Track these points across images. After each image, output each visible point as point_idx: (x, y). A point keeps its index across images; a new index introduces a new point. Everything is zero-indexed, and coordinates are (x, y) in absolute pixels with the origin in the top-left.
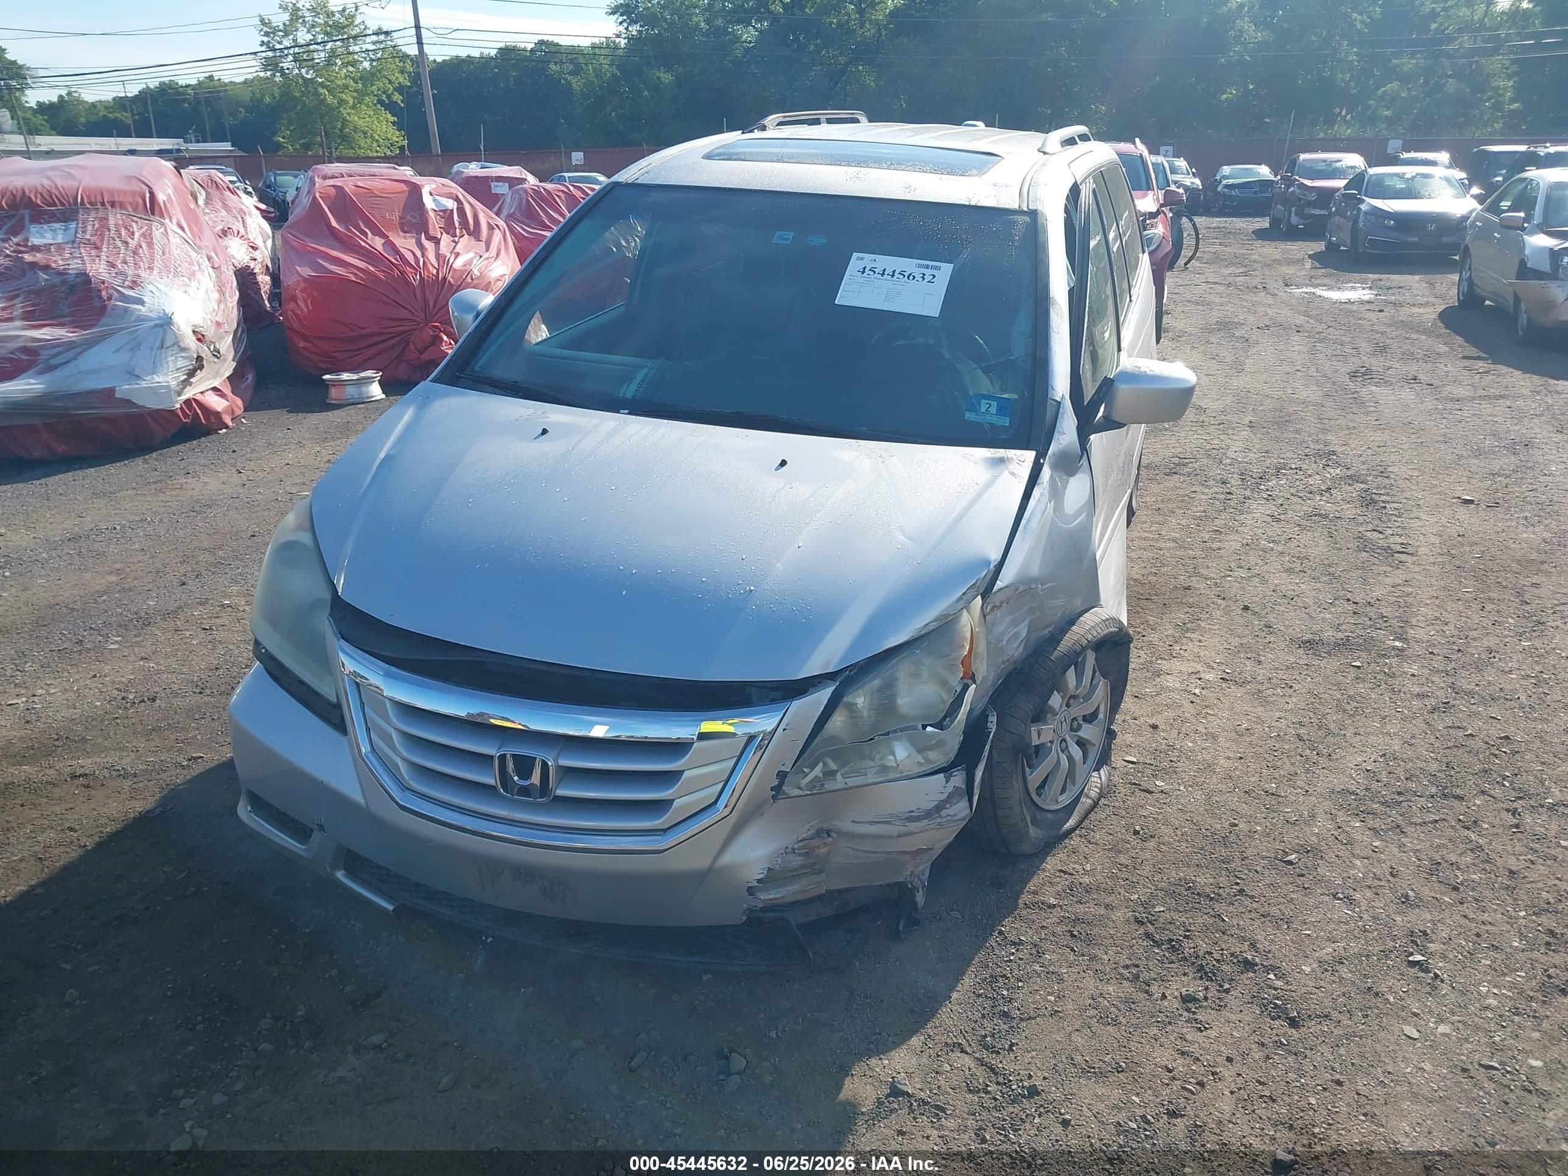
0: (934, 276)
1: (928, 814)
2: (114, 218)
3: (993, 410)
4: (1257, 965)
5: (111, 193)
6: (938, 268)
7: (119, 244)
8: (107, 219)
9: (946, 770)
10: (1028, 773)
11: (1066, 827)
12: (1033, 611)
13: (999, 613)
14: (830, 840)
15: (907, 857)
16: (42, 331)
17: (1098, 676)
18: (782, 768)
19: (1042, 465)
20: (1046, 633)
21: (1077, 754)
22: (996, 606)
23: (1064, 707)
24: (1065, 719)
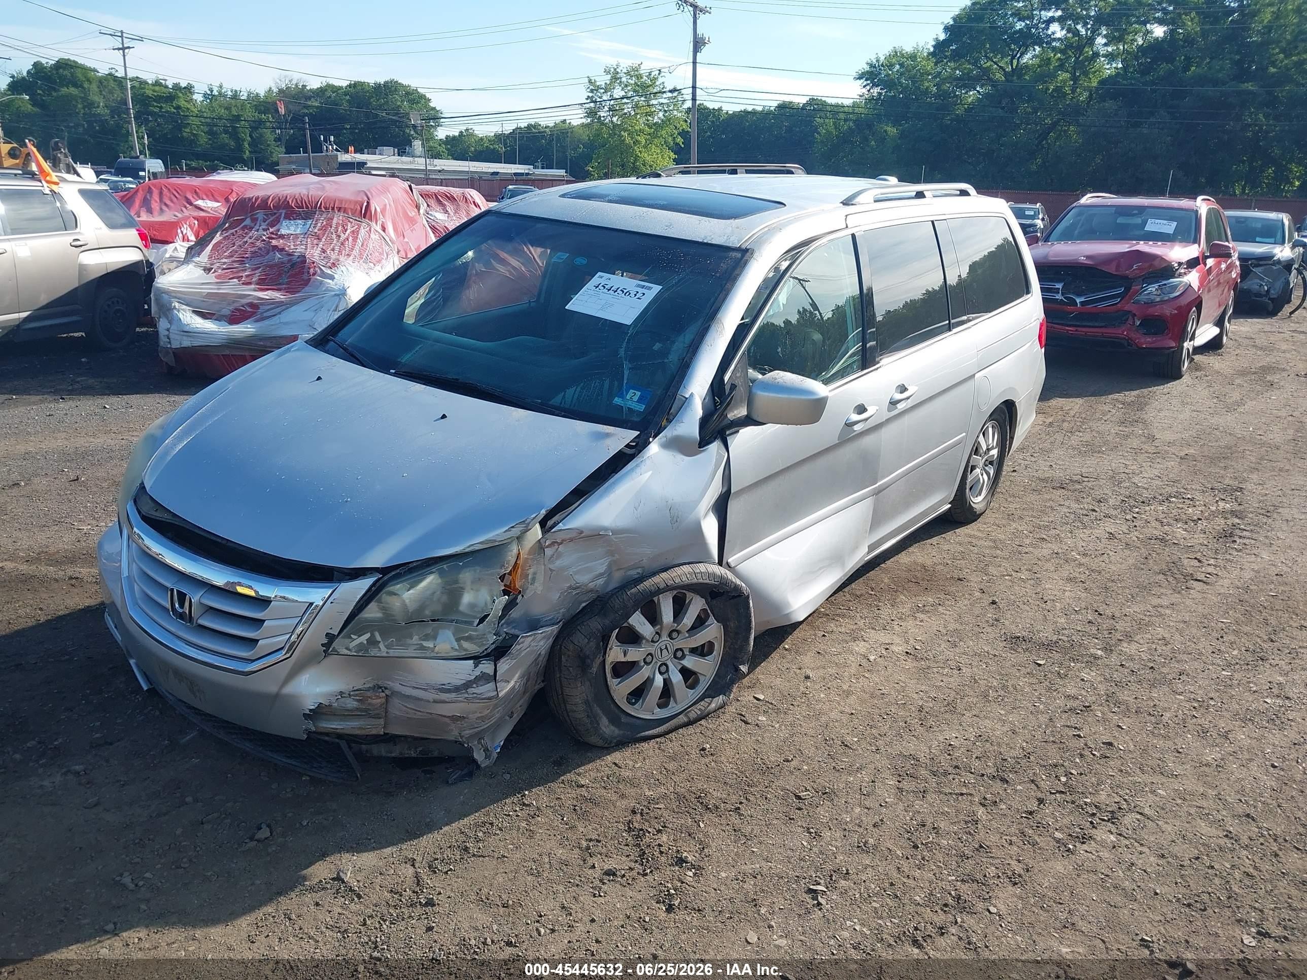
0: (644, 294)
1: (457, 689)
2: (338, 218)
3: (636, 398)
4: (687, 863)
5: (341, 201)
6: (650, 288)
7: (334, 236)
8: (332, 219)
9: (476, 659)
10: (613, 682)
11: (647, 733)
12: (611, 553)
13: (561, 548)
14: (384, 694)
15: (447, 720)
16: (266, 293)
17: (712, 619)
18: (330, 631)
19: (650, 443)
20: (634, 573)
21: (676, 678)
22: (557, 542)
23: (665, 637)
24: (666, 648)
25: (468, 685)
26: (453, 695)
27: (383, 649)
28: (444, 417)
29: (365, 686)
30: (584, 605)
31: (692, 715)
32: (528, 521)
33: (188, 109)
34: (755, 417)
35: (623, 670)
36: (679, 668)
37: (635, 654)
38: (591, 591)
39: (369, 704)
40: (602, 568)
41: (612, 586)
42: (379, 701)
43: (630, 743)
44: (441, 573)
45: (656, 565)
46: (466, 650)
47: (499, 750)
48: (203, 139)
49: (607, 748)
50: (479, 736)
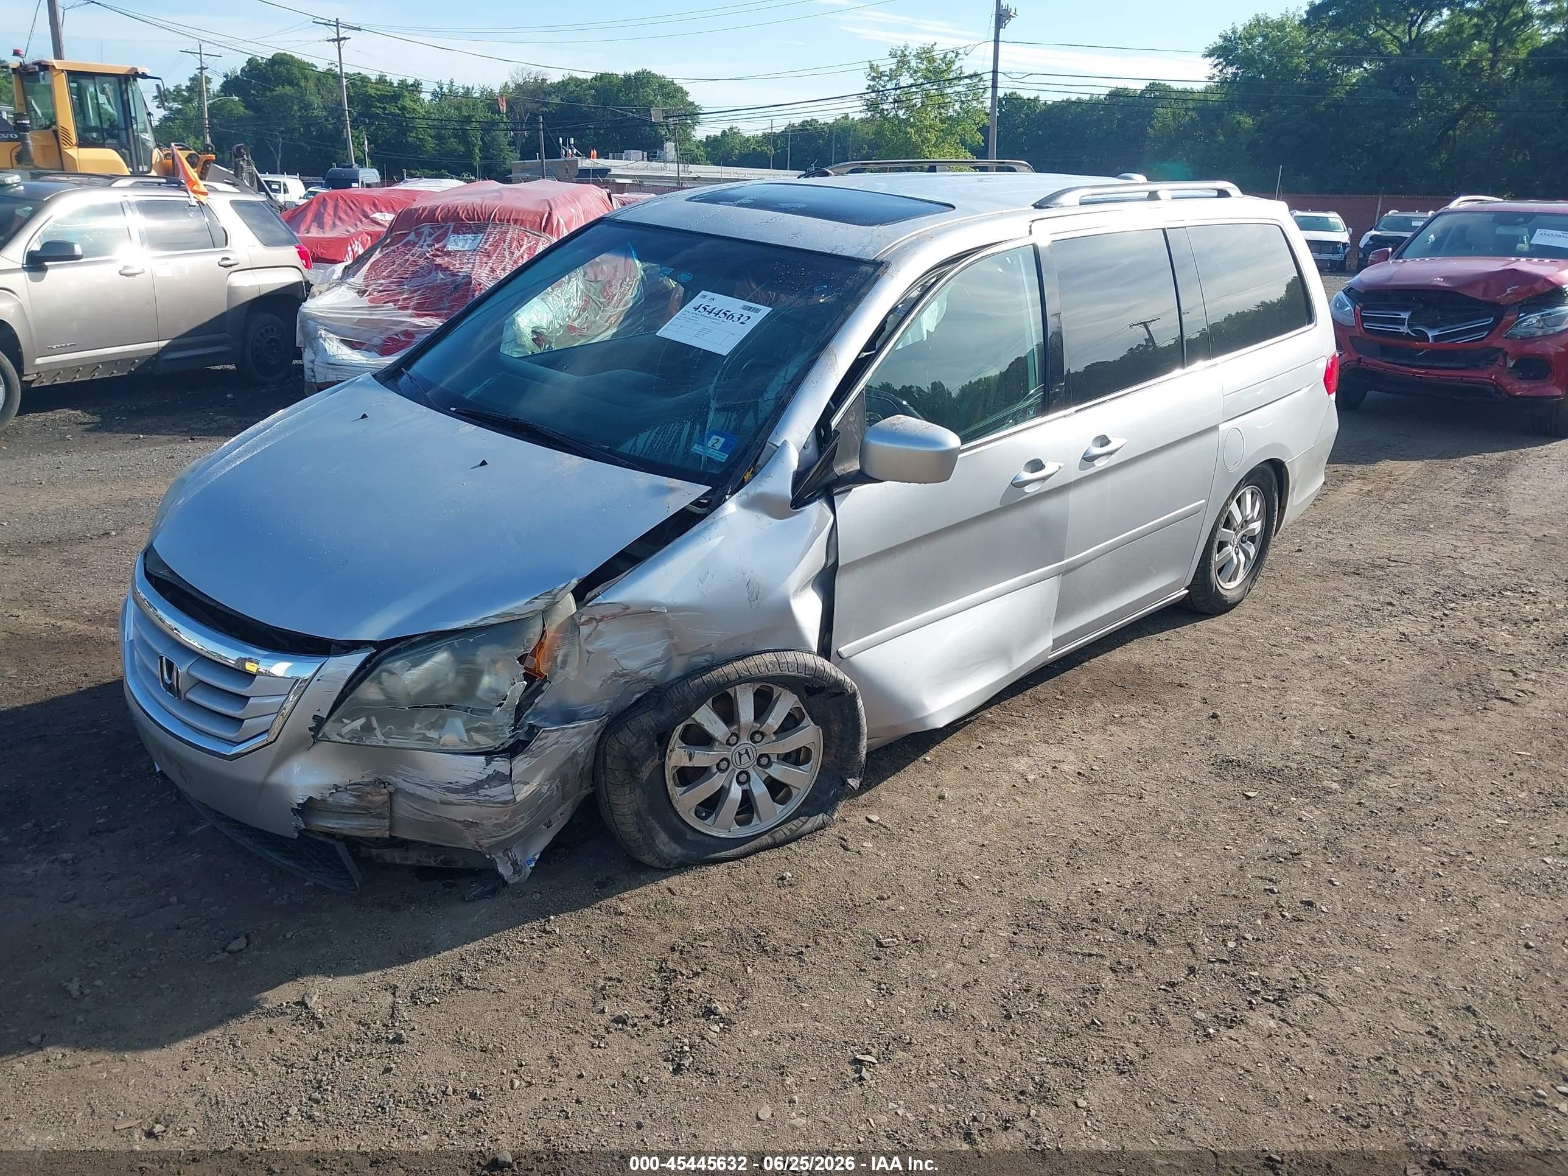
0: (749, 318)
1: (465, 789)
2: (513, 232)
3: (718, 446)
5: (519, 212)
7: (507, 253)
8: (506, 233)
9: (489, 754)
10: (676, 791)
11: (717, 855)
12: (670, 635)
13: (601, 626)
14: (385, 791)
15: (458, 825)
16: (423, 320)
17: (808, 720)
18: (318, 714)
19: (725, 500)
20: (701, 660)
21: (759, 790)
22: (595, 619)
23: (745, 740)
24: (747, 752)
25: (478, 785)
26: (462, 797)
27: (379, 738)
28: (484, 463)
29: (365, 780)
30: (638, 696)
31: (779, 836)
32: (556, 591)
33: (414, 109)
34: (868, 472)
35: (689, 777)
36: (763, 779)
37: (702, 758)
38: (645, 679)
39: (369, 801)
40: (658, 653)
41: (675, 673)
42: (381, 798)
43: (694, 865)
44: (452, 649)
45: (731, 651)
46: (478, 744)
47: (533, 865)
48: (430, 145)
49: (662, 870)
50: (505, 846)
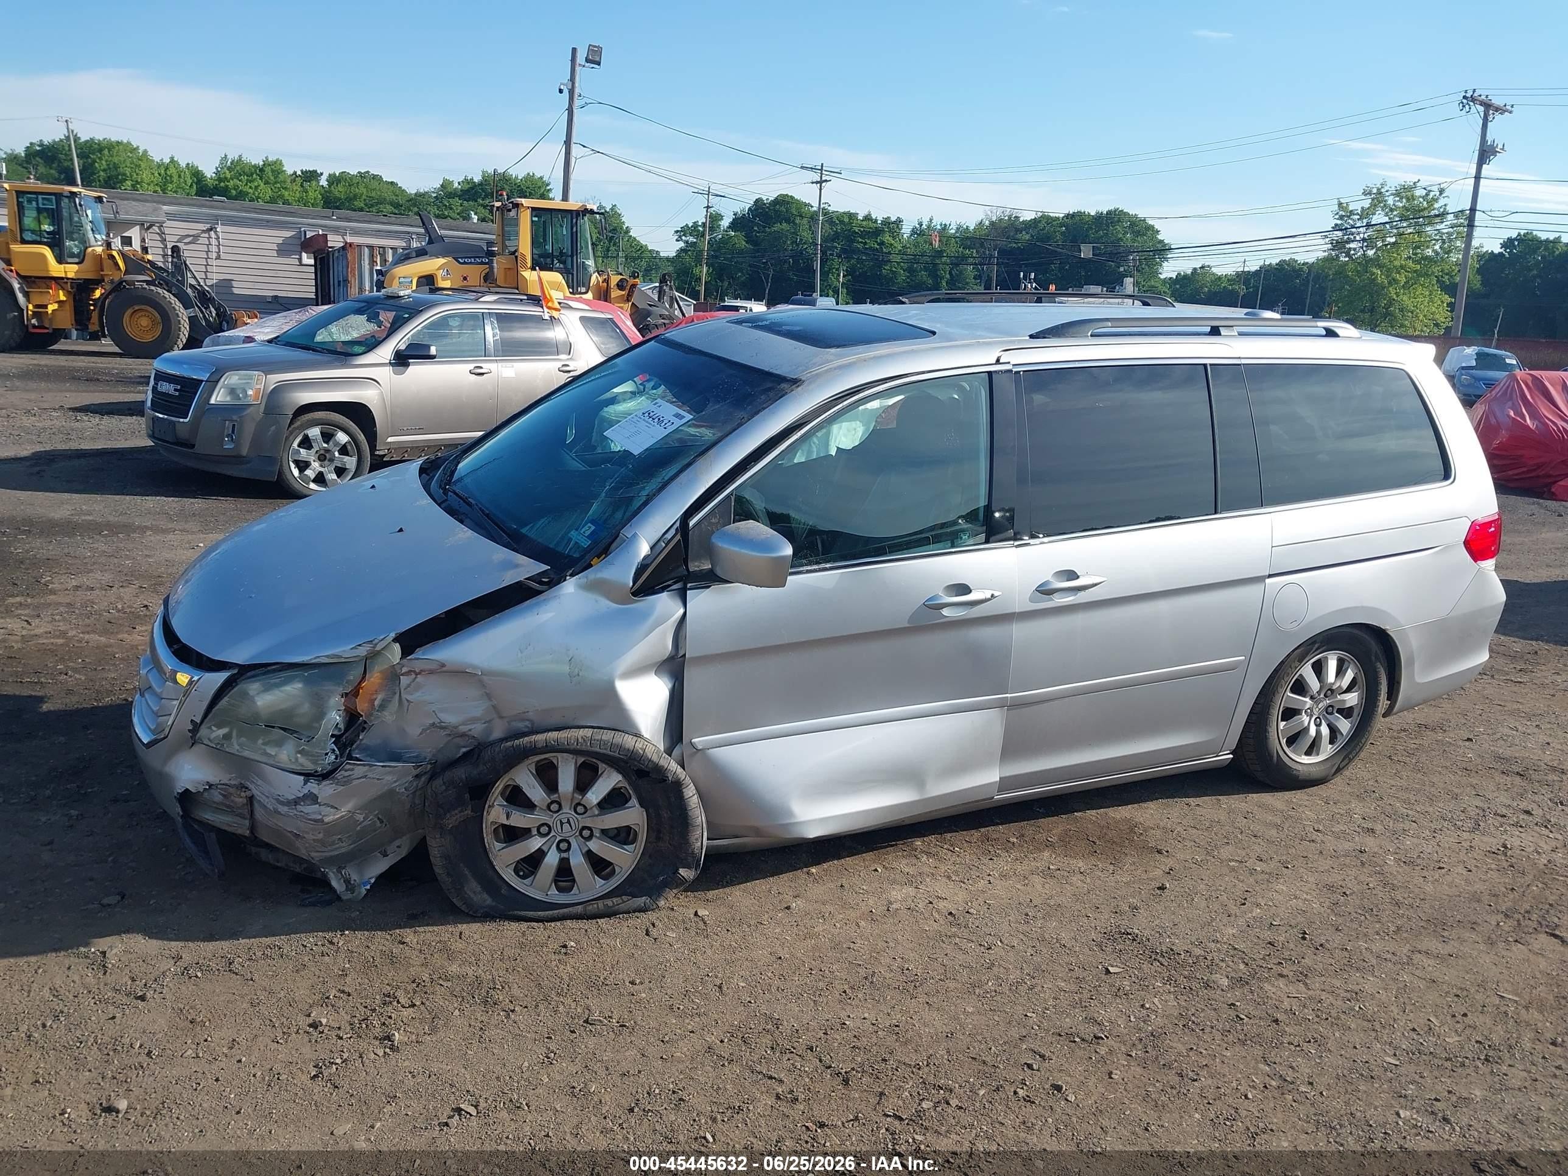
0: (672, 423)
1: (289, 803)
3: (588, 533)
6: (682, 417)
9: (308, 776)
10: (495, 846)
11: (523, 913)
12: (489, 696)
13: (420, 678)
14: (243, 794)
15: (289, 834)
17: (634, 801)
18: (194, 718)
19: (565, 580)
20: (521, 726)
21: (577, 861)
22: (414, 672)
23: (567, 809)
24: (568, 822)
25: (296, 802)
26: (287, 809)
27: (236, 747)
28: (401, 530)
29: (231, 782)
30: (464, 750)
31: (592, 908)
32: (376, 641)
34: (719, 572)
35: (512, 835)
36: (583, 851)
37: (519, 819)
38: (463, 735)
39: (232, 801)
40: (478, 712)
41: (497, 734)
42: (241, 800)
43: (497, 918)
44: (307, 682)
46: (302, 766)
47: (368, 887)
49: (472, 916)
50: (337, 863)
